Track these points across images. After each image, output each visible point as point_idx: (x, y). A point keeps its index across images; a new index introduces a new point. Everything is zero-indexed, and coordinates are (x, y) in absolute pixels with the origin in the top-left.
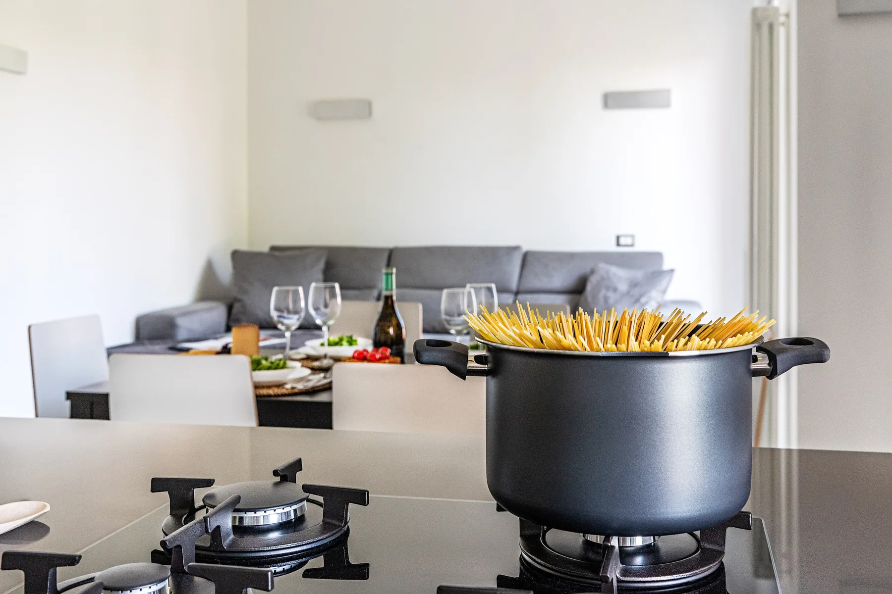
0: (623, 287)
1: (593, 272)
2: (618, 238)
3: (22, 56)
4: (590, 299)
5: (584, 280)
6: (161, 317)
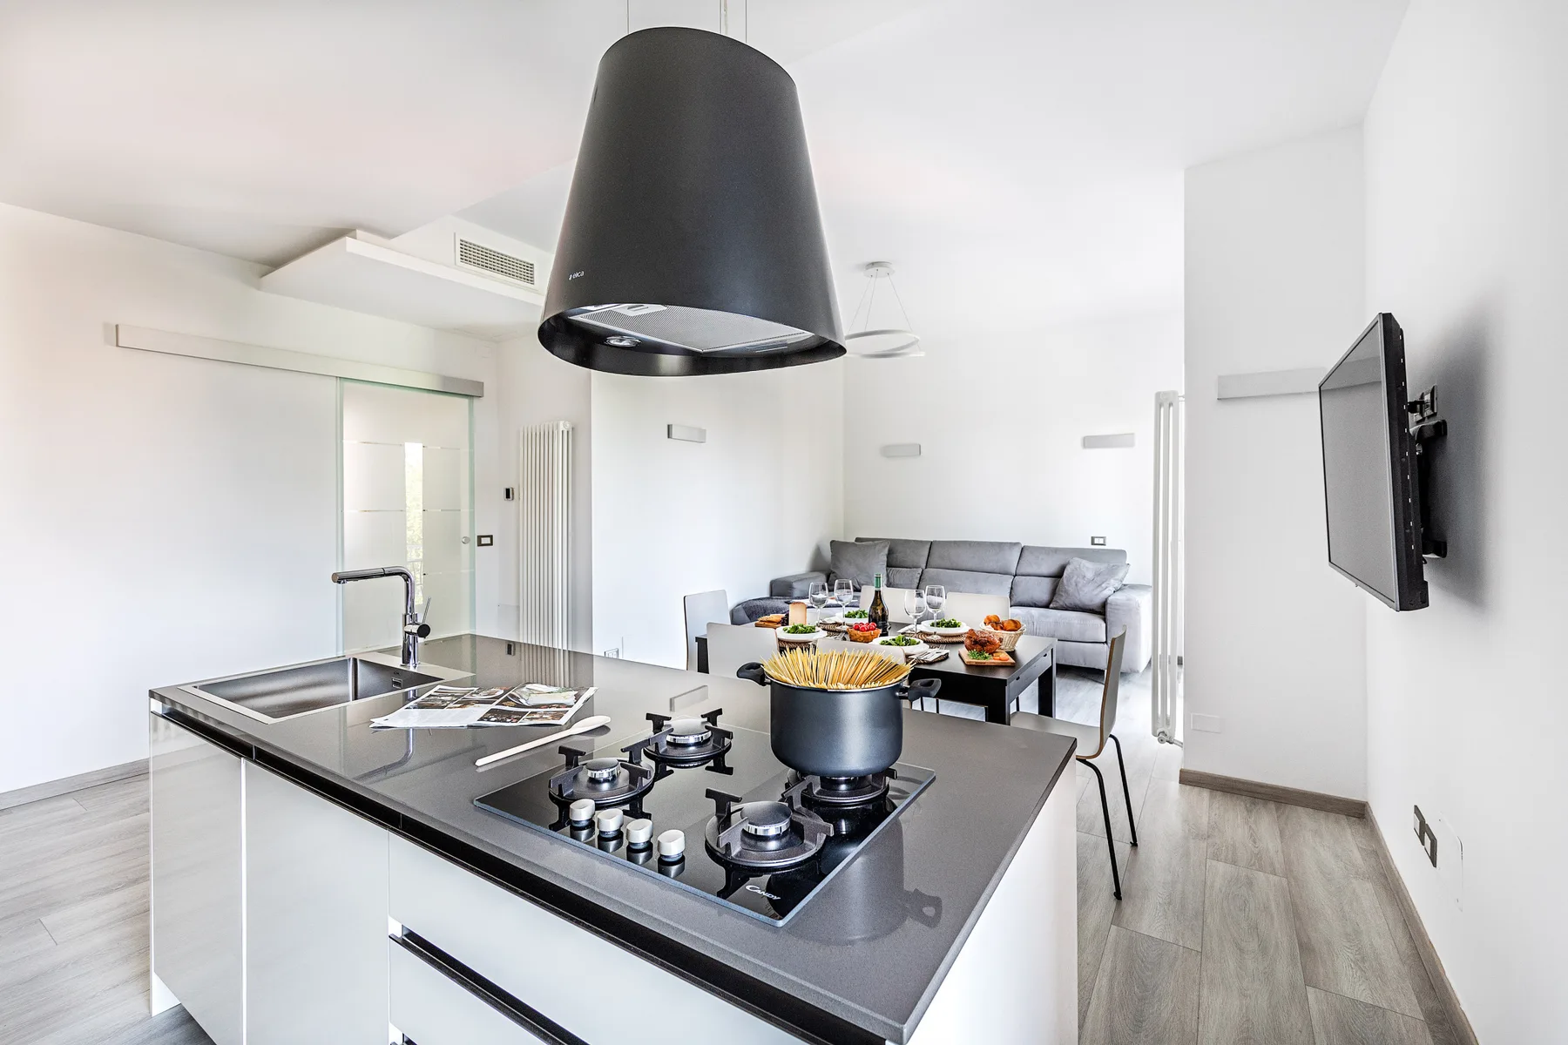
0: (1089, 575)
1: (1069, 563)
2: (1093, 539)
3: (702, 432)
4: (1065, 581)
5: (1063, 569)
6: (785, 581)
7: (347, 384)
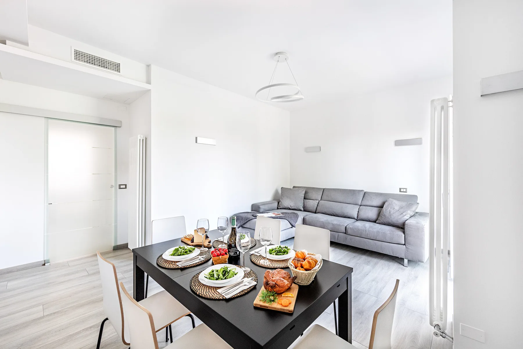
1: (387, 201)
2: (400, 189)
5: (384, 203)
6: (257, 205)
7: (50, 120)
